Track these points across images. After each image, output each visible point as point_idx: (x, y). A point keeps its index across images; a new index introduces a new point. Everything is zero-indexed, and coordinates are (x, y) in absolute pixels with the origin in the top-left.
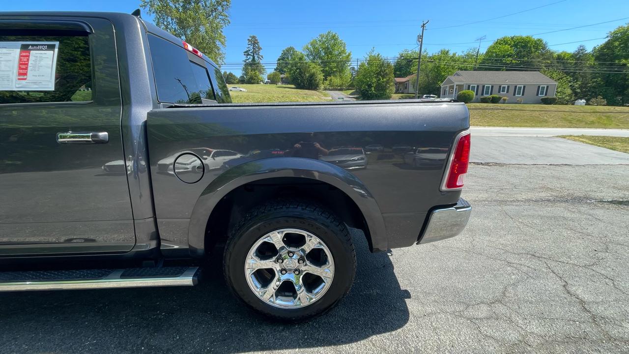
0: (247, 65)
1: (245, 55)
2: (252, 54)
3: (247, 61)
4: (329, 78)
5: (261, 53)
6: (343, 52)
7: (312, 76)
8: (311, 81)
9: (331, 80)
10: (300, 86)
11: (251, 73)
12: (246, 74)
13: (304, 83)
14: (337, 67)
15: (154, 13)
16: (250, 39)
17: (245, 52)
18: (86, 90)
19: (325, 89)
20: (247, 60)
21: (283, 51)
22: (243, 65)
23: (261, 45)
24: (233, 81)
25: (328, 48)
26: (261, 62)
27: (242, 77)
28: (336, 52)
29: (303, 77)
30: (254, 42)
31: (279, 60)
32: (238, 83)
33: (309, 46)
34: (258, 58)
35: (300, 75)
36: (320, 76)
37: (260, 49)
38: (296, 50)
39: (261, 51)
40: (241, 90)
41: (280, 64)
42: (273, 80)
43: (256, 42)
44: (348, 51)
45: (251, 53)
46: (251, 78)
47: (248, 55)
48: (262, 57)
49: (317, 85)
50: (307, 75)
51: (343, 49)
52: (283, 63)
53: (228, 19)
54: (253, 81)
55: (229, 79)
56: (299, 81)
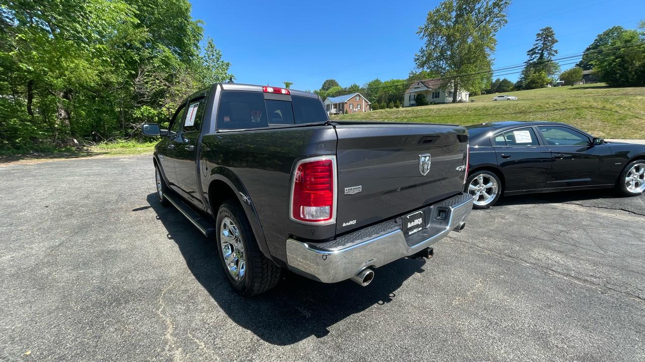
0: (529, 66)
1: (528, 54)
2: (540, 51)
5: (555, 47)
11: (533, 76)
12: (526, 78)
16: (541, 33)
17: (529, 51)
20: (531, 60)
21: (599, 36)
22: (523, 67)
23: (556, 37)
24: (507, 88)
26: (553, 58)
27: (520, 82)
30: (546, 35)
31: (588, 49)
32: (512, 90)
34: (550, 54)
35: (622, 66)
37: (554, 42)
38: (624, 28)
39: (555, 45)
41: (587, 55)
42: (568, 80)
43: (550, 34)
46: (533, 82)
47: (534, 53)
48: (555, 51)
53: (505, 18)
54: (534, 85)
55: (501, 87)
56: (618, 75)
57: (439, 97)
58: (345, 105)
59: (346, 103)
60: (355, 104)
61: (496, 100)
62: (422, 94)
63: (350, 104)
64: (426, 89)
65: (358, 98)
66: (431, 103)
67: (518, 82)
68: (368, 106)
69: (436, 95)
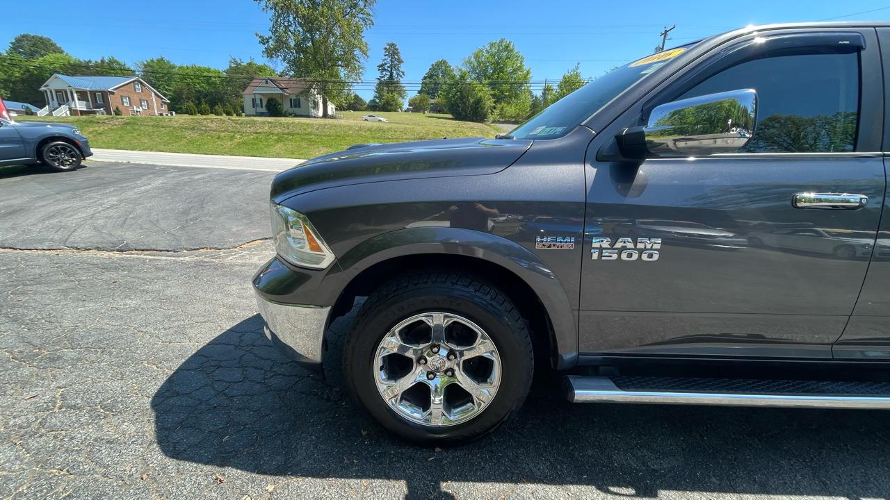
0: (380, 84)
1: (379, 70)
2: (389, 69)
3: (382, 79)
4: (499, 106)
5: (402, 68)
6: (520, 68)
7: (479, 102)
8: (477, 109)
9: (502, 109)
10: (460, 115)
11: (386, 95)
12: (380, 97)
13: (466, 113)
14: (509, 90)
15: (271, 9)
16: (388, 47)
17: (379, 66)
18: (169, 115)
19: (494, 122)
20: (382, 77)
21: (432, 65)
22: (375, 85)
23: (402, 57)
24: (359, 106)
25: (498, 63)
26: (402, 80)
27: (373, 101)
28: (509, 69)
29: (465, 103)
30: (392, 51)
31: (425, 78)
32: (366, 109)
33: (473, 59)
34: (398, 74)
35: (462, 100)
36: (489, 103)
37: (400, 62)
38: (450, 64)
39: (402, 65)
40: (380, 121)
41: (426, 84)
42: (416, 107)
43: (396, 51)
44: (526, 68)
45: (388, 67)
46: (388, 103)
47: (384, 70)
48: (403, 73)
49: (485, 115)
50: (472, 101)
51: (519, 65)
52: (431, 83)
53: (371, 18)
54: (389, 108)
55: (355, 105)
56: (460, 109)
57: (300, 107)
58: (110, 97)
59: (112, 93)
60: (135, 98)
61: (366, 120)
62: (275, 100)
63: (122, 97)
64: (281, 92)
65: (138, 87)
66: (290, 115)
67: (371, 101)
68: (165, 107)
69: (296, 103)
